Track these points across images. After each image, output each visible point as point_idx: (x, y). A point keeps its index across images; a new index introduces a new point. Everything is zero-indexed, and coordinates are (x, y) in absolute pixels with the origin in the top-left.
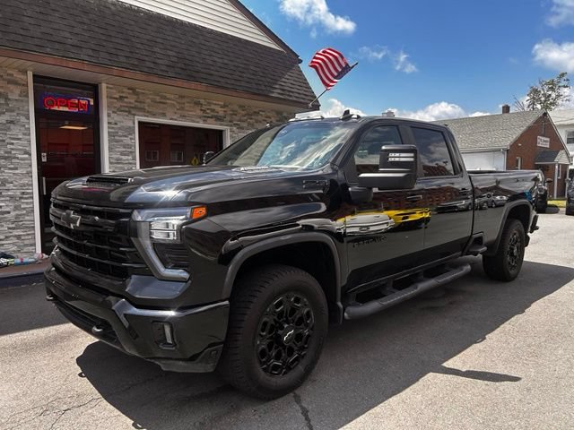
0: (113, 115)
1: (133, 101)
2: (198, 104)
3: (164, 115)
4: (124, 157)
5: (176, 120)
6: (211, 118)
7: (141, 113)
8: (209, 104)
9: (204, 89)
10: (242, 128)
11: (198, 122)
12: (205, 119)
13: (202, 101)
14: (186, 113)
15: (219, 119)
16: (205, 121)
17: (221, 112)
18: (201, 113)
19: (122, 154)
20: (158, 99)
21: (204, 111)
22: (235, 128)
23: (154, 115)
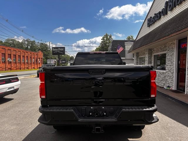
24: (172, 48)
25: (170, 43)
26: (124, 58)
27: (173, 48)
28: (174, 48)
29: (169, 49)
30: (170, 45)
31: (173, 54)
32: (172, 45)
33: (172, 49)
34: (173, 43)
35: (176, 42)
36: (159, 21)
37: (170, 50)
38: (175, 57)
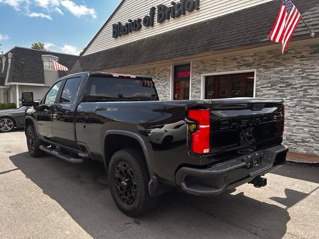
0: (194, 76)
1: (201, 67)
2: (235, 59)
3: (215, 71)
4: (196, 94)
5: (221, 72)
6: (243, 66)
7: (205, 72)
8: (242, 57)
9: (211, 54)
10: (269, 68)
11: (234, 70)
12: (239, 67)
13: (238, 57)
14: (227, 67)
15: (249, 65)
16: (239, 69)
17: (251, 60)
18: (237, 64)
19: (196, 93)
20: (213, 63)
21: (239, 63)
22: (261, 69)
23: (210, 72)
24: (165, 76)
25: (161, 69)
26: (43, 85)
27: (168, 75)
28: (170, 76)
29: (160, 77)
30: (161, 72)
31: (166, 84)
32: (165, 72)
33: (164, 78)
34: (166, 69)
35: (171, 68)
36: (138, 33)
37: (162, 78)
38: (171, 89)
